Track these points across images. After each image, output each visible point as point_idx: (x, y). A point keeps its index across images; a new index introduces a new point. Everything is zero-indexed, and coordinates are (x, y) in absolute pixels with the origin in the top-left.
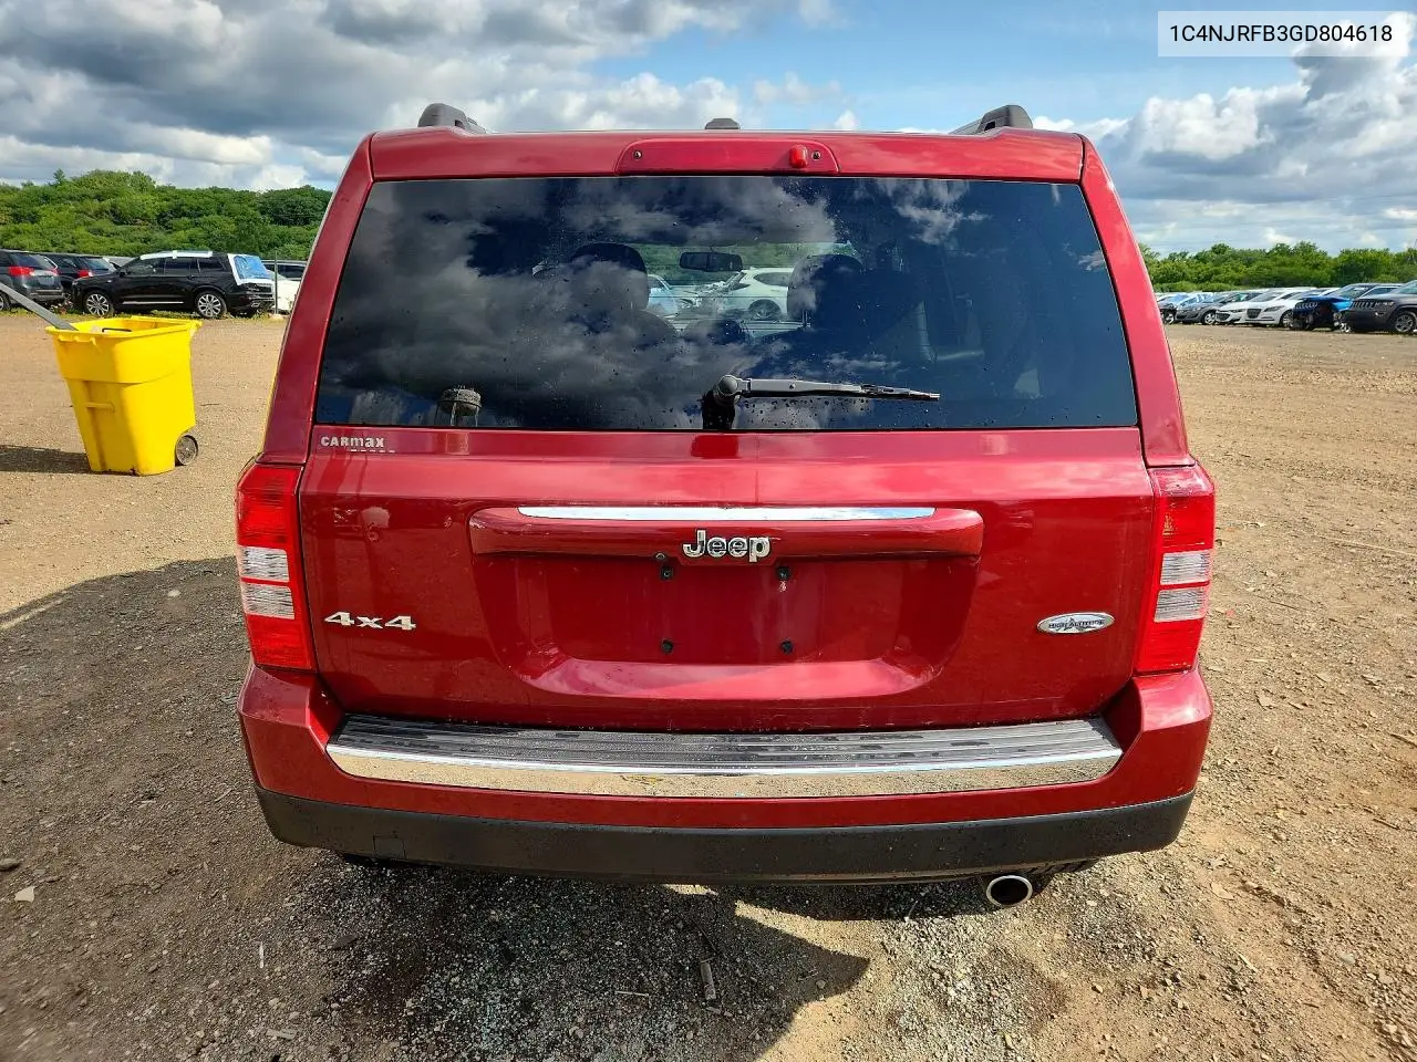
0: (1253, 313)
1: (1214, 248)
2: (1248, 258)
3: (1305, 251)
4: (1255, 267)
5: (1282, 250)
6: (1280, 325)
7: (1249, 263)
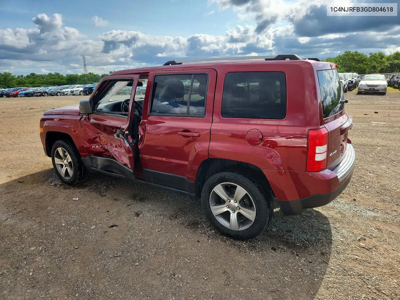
0: (72, 92)
1: (31, 74)
2: (42, 77)
3: (57, 75)
4: (45, 79)
5: (50, 75)
6: (80, 95)
7: (43, 78)
